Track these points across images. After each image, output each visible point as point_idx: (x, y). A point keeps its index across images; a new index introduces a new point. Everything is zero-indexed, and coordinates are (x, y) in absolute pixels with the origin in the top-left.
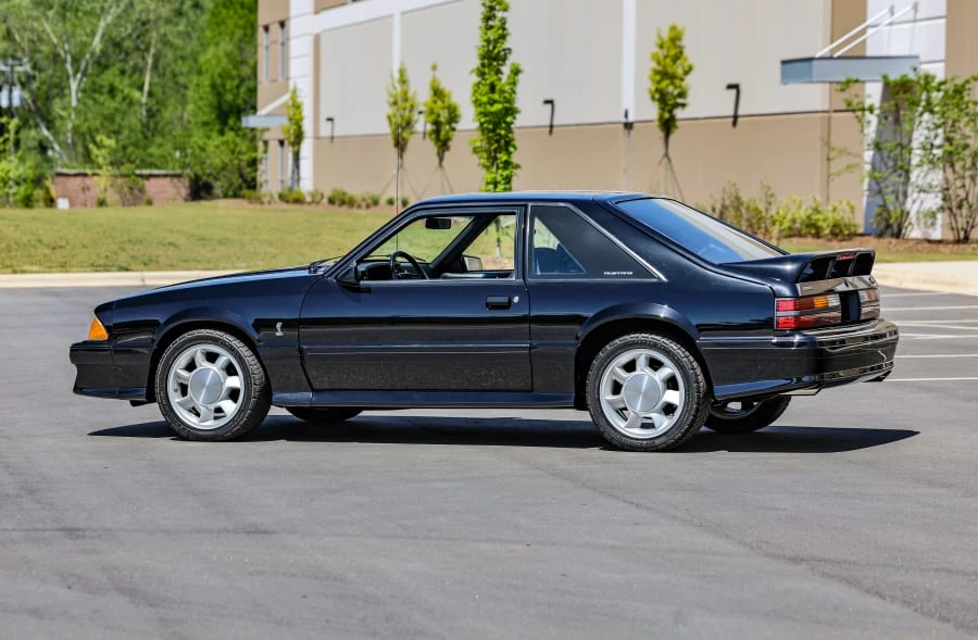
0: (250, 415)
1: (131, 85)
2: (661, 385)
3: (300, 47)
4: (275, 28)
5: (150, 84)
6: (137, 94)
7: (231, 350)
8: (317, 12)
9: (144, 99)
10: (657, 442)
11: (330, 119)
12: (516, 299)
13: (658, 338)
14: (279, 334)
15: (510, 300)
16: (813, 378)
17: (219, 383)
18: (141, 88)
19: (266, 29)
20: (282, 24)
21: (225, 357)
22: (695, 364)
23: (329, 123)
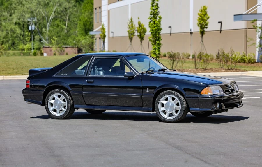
1: (62, 24)
3: (104, 14)
4: (98, 9)
5: (68, 24)
6: (64, 27)
8: (109, 4)
9: (66, 28)
11: (112, 32)
18: (65, 25)
19: (96, 9)
20: (100, 8)
23: (112, 33)
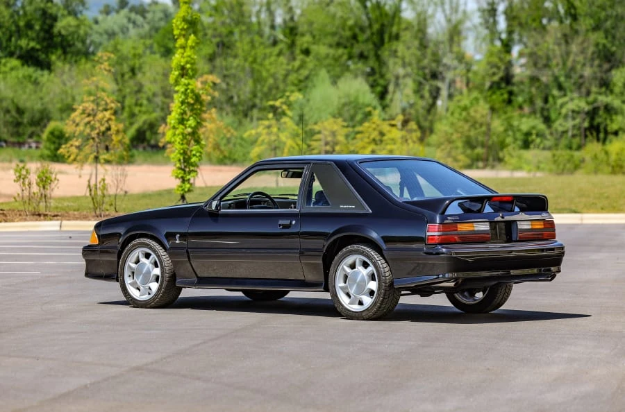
0: (164, 292)
2: (366, 278)
7: (154, 251)
10: (364, 314)
12: (294, 222)
13: (365, 248)
14: (177, 242)
15: (291, 223)
16: (450, 275)
17: (149, 272)
21: (153, 256)
22: (385, 265)
